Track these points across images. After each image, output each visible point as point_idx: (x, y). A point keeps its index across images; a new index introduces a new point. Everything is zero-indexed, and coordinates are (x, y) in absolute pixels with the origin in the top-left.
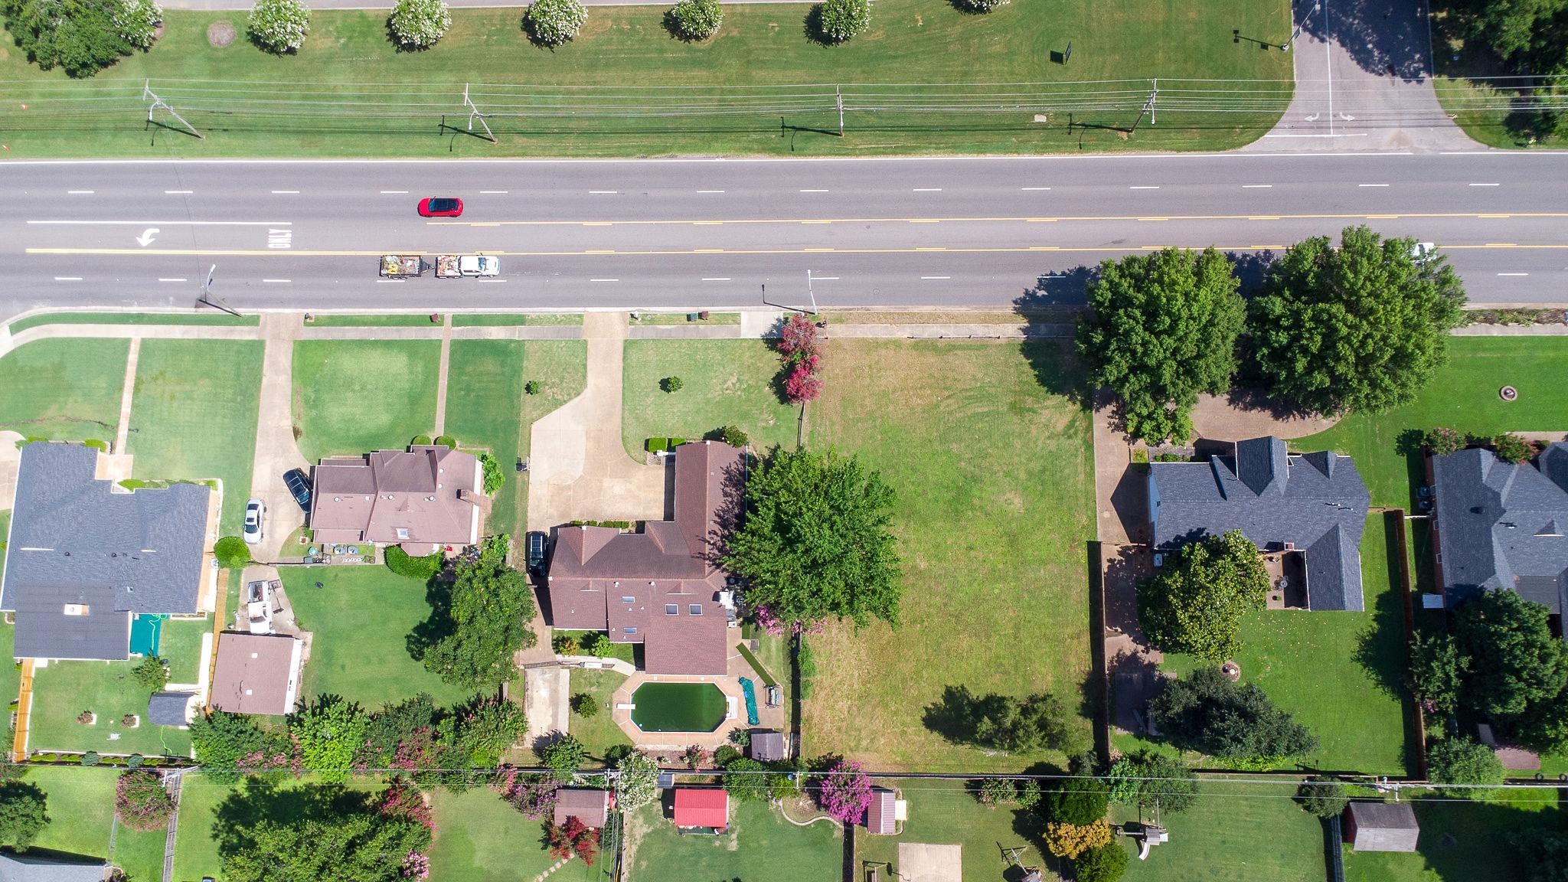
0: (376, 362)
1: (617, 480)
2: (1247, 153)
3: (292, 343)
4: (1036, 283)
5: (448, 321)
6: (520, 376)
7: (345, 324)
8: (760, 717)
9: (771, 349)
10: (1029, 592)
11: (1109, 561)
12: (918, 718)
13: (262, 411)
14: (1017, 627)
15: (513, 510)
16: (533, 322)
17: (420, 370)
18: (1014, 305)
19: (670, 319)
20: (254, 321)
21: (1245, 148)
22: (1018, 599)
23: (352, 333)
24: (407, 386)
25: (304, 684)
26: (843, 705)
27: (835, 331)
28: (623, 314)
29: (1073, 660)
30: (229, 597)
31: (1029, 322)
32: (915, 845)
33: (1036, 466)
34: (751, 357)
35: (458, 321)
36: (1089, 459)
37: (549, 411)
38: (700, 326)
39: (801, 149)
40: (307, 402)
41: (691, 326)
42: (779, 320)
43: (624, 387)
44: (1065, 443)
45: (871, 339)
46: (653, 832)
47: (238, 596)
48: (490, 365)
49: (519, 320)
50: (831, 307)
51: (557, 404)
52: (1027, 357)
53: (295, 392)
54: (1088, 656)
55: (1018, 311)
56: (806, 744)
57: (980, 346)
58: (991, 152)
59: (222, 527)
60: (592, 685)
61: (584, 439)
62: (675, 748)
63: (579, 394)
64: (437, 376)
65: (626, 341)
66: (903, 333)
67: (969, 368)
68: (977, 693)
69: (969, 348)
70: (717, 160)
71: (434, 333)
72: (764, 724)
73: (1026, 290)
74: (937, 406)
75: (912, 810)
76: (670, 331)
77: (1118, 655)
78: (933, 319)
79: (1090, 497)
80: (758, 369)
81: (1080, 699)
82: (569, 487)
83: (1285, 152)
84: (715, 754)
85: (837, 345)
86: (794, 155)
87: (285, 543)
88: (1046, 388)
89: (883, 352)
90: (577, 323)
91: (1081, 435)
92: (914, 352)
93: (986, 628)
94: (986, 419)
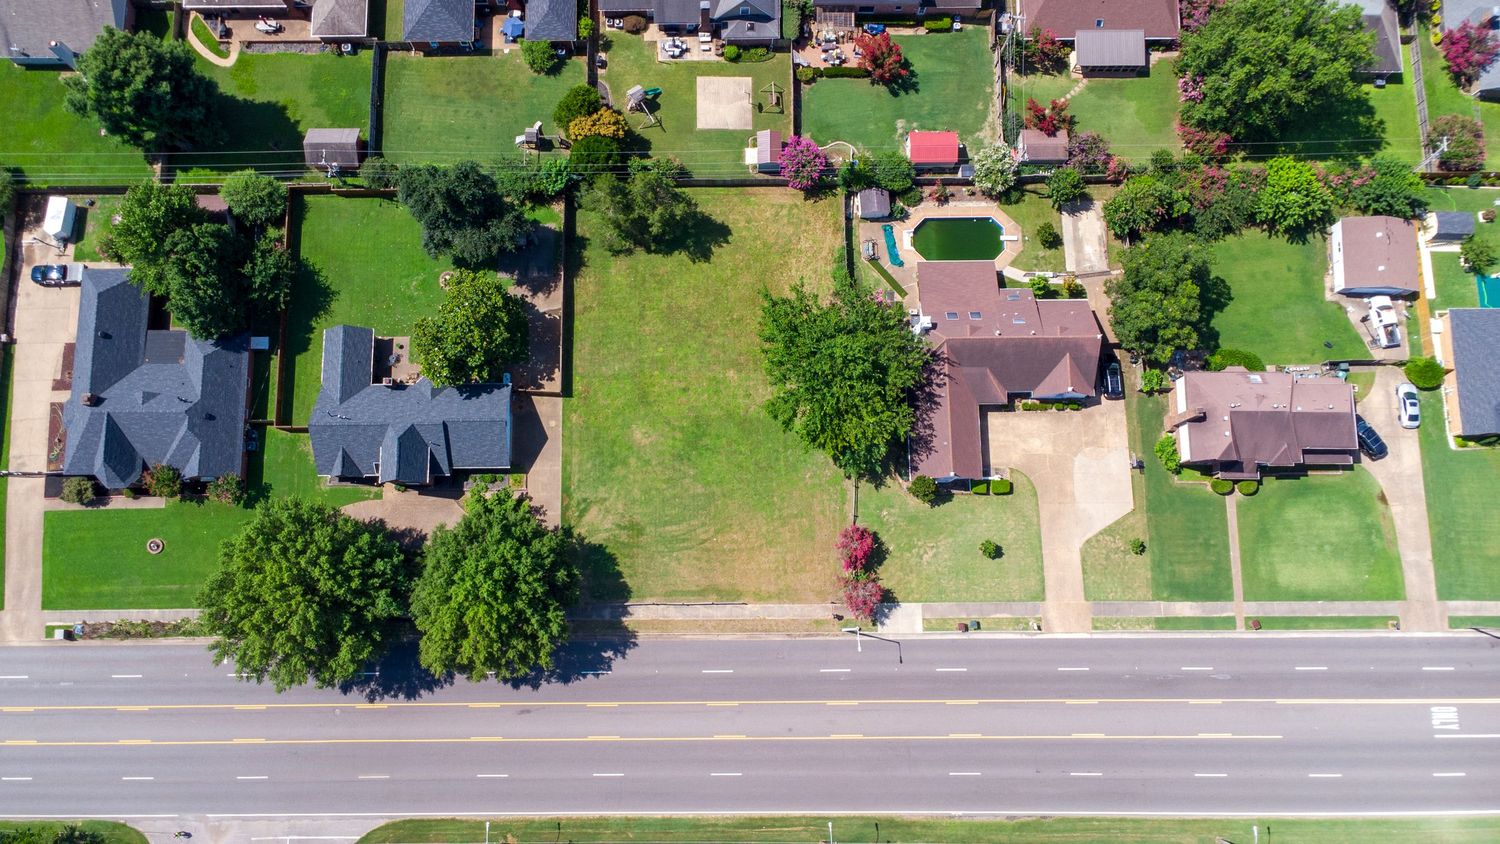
0: (1312, 576)
1: (1039, 453)
2: (382, 817)
3: (1408, 597)
4: (614, 664)
5: (1240, 623)
6: (1153, 561)
7: (1354, 619)
8: (882, 233)
9: (888, 592)
10: (629, 349)
11: (553, 379)
12: (735, 234)
13: (1425, 522)
14: (642, 317)
15: (1141, 421)
16: (1147, 621)
17: (1263, 568)
18: (637, 641)
19: (998, 625)
20: (1455, 622)
21: (382, 823)
22: (640, 342)
23: (1344, 608)
24: (1274, 550)
25: (1325, 253)
26: (804, 245)
27: (823, 611)
28: (1050, 631)
29: (591, 288)
30: (1418, 333)
31: (622, 622)
32: (738, 128)
33: (620, 471)
34: (908, 582)
35: (1229, 623)
36: (566, 478)
37: (1117, 523)
38: (964, 616)
39: (866, 825)
40: (1379, 531)
41: (975, 617)
42: (882, 624)
43: (1041, 548)
44: (589, 494)
45: (785, 603)
46: (974, 133)
47: (1409, 333)
48: (1188, 572)
49: (1163, 623)
50: (828, 638)
51: (1109, 531)
52: (625, 585)
53: (1394, 542)
54: (577, 291)
55: (634, 635)
56: (839, 210)
57: (672, 596)
58: (656, 820)
59: (1440, 401)
60: (1043, 257)
61: (1077, 494)
62: (959, 204)
63: (1088, 541)
64: (1243, 562)
65: (1043, 600)
66: (752, 610)
67: (685, 571)
68: (681, 257)
69: (685, 593)
70: (960, 813)
71: (1253, 609)
72: (878, 226)
73: (624, 658)
74: (717, 532)
75: (741, 156)
76: (996, 612)
77: (549, 293)
78: (722, 626)
79: (568, 441)
80: (901, 569)
81: (586, 253)
82: (1087, 444)
83: (342, 818)
84: (921, 199)
85: (821, 596)
86: (875, 818)
87: (1372, 385)
88: (607, 551)
89: (772, 589)
90: (1097, 620)
91: (574, 503)
92: (741, 588)
93: (670, 315)
94: (667, 519)
